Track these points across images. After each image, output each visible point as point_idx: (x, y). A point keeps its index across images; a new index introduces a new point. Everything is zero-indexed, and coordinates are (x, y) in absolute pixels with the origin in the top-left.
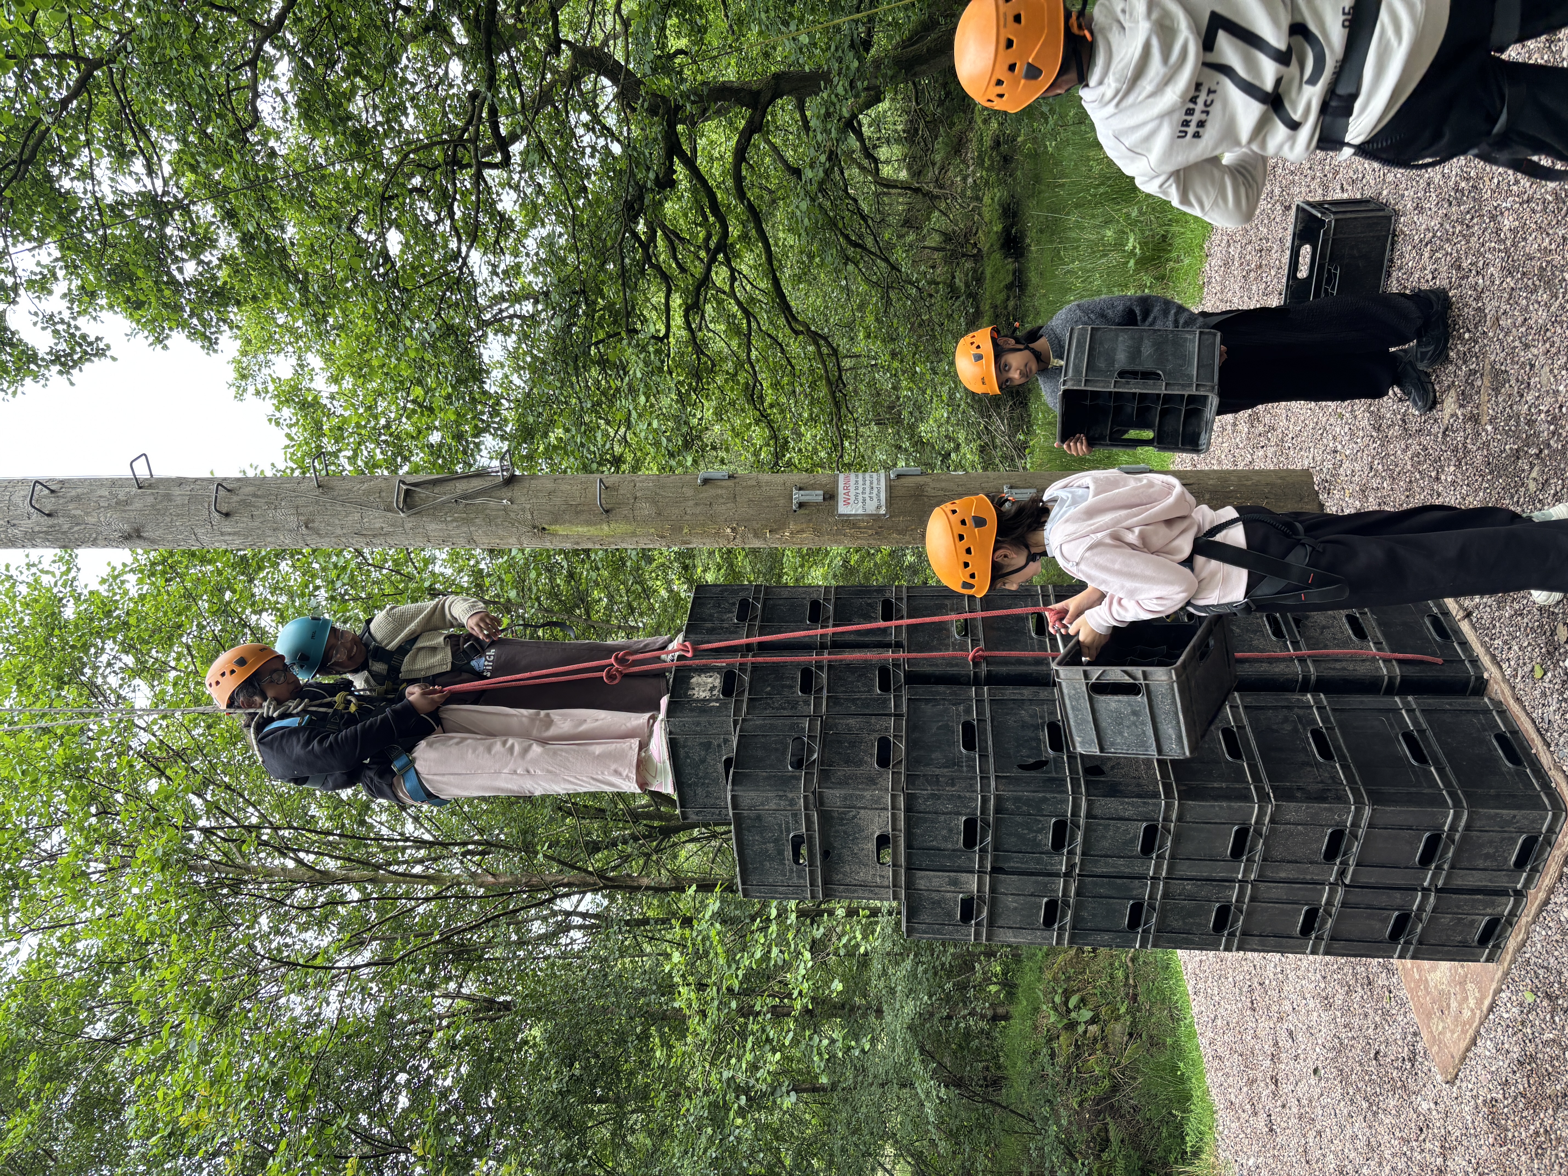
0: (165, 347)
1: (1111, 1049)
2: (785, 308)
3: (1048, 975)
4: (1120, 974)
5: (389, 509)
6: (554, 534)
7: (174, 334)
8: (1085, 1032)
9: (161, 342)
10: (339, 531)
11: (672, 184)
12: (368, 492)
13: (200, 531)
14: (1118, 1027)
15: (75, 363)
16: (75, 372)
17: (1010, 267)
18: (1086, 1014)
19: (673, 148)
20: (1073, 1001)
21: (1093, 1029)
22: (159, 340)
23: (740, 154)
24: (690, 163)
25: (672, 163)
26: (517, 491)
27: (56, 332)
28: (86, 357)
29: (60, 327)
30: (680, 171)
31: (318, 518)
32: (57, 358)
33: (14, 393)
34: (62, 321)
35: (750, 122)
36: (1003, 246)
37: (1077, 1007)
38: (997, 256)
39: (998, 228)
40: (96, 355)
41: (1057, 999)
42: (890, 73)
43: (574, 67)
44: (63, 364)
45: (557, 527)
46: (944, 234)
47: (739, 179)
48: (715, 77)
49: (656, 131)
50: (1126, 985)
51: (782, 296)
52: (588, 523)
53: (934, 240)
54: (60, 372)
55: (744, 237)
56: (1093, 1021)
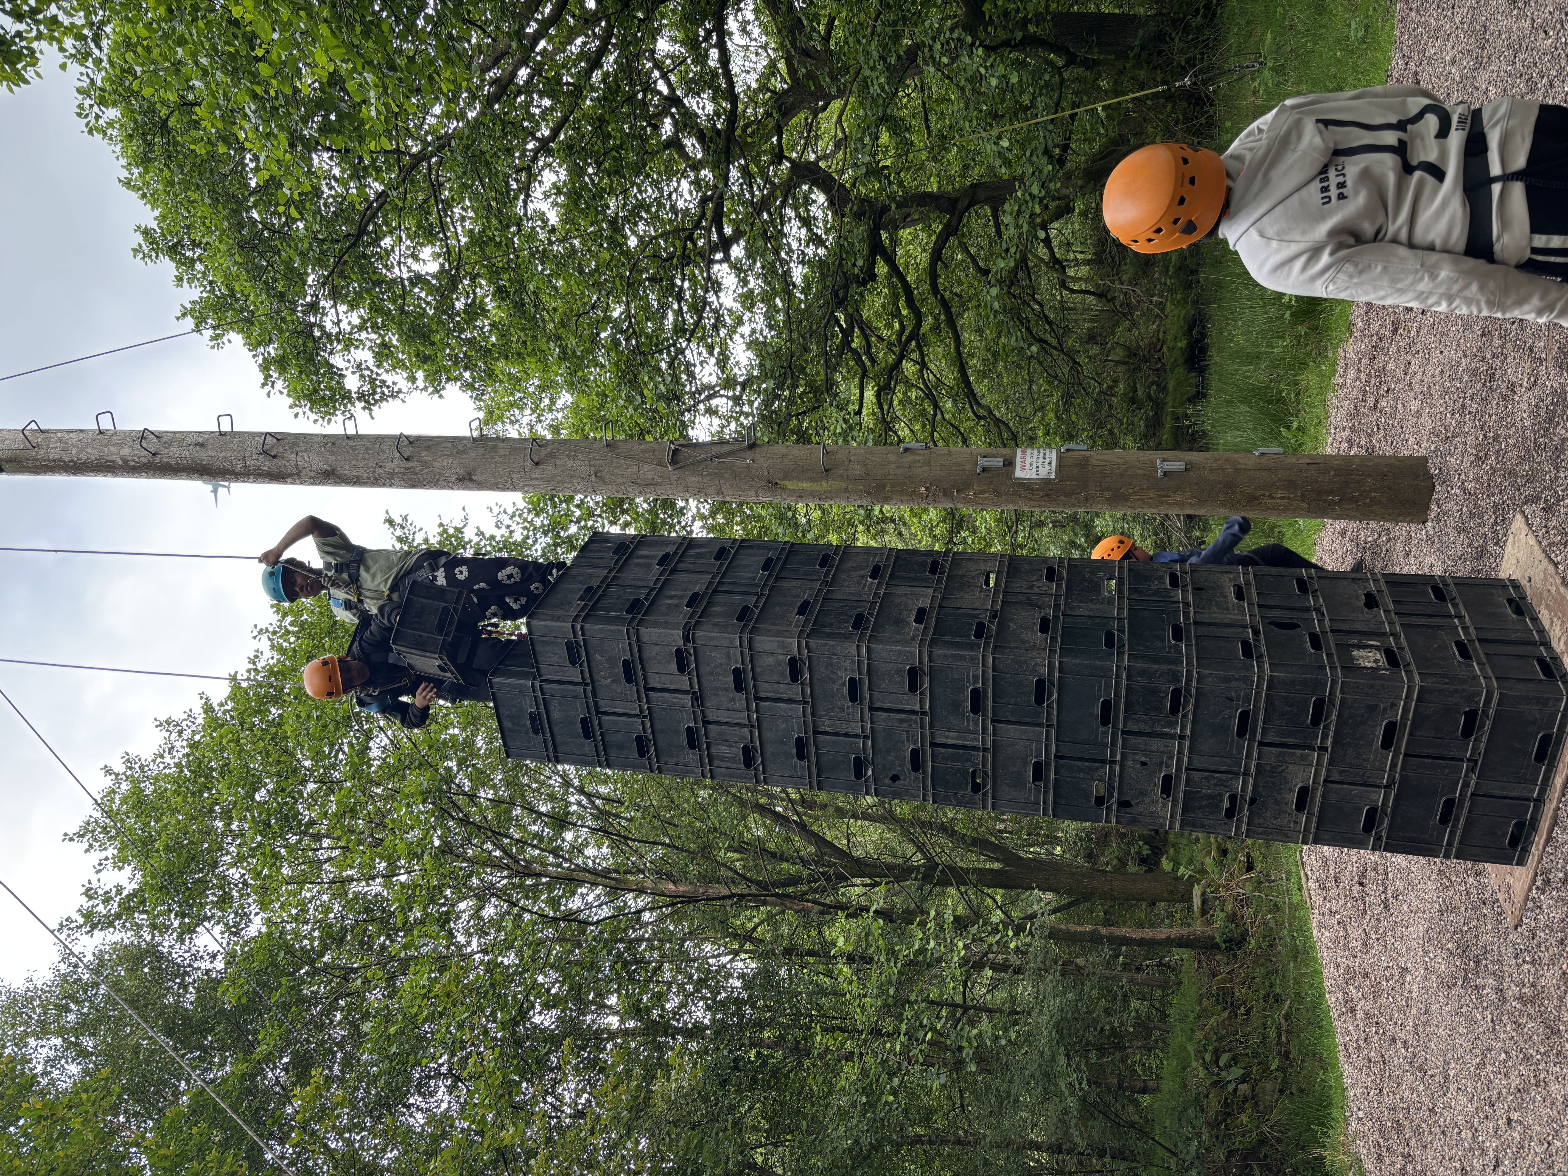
0: (441, 397)
1: (1261, 1108)
2: (971, 395)
3: (1200, 1035)
4: (1273, 1033)
5: (660, 464)
6: (784, 489)
7: (448, 386)
8: (1235, 1090)
9: (438, 391)
10: (620, 480)
11: (873, 277)
12: (644, 451)
13: (515, 476)
14: (1269, 1086)
15: (376, 401)
16: (375, 409)
17: (1194, 381)
18: (1236, 1072)
19: (876, 248)
20: (1224, 1059)
21: (1244, 1087)
22: (437, 391)
23: (936, 256)
24: (890, 260)
25: (874, 263)
26: (758, 453)
27: (362, 376)
28: (383, 398)
29: (366, 373)
30: (881, 268)
31: (606, 469)
32: (361, 397)
33: (329, 421)
34: (368, 368)
35: (947, 226)
36: (1186, 362)
37: (1228, 1066)
38: (1181, 370)
39: (1182, 344)
40: (392, 396)
41: (1208, 1057)
42: (1080, 183)
43: (790, 179)
44: (367, 402)
45: (787, 483)
46: (1128, 349)
47: (933, 276)
48: (917, 187)
49: (862, 229)
50: (1279, 1043)
51: (968, 384)
52: (811, 480)
53: (1118, 354)
54: (364, 408)
55: (936, 328)
56: (1243, 1080)
